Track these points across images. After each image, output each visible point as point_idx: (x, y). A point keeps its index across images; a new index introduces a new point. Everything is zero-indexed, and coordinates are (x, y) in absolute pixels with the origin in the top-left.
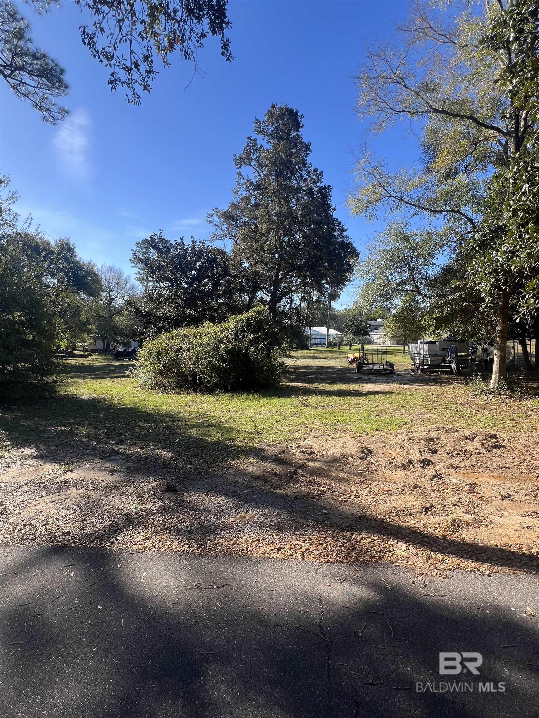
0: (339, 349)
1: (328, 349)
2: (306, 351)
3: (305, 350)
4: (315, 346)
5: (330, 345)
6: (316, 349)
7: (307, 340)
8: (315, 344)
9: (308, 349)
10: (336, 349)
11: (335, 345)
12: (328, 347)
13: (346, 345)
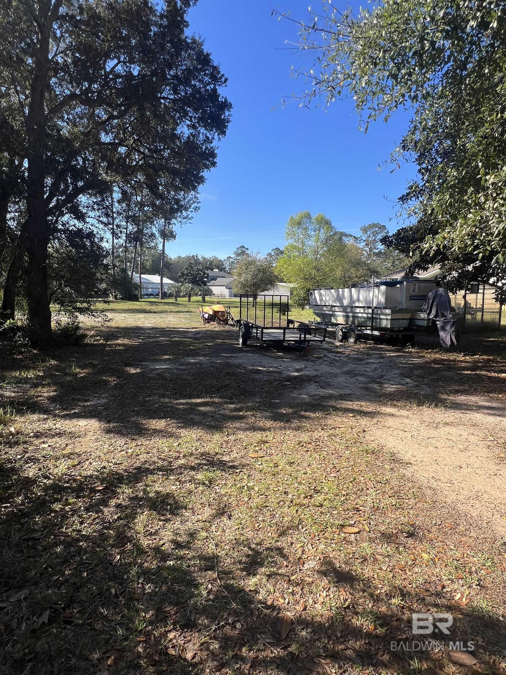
0: (177, 301)
1: (163, 301)
2: (136, 303)
3: (134, 301)
4: (147, 297)
5: (165, 295)
6: (148, 300)
7: (136, 289)
8: (147, 295)
9: (137, 300)
10: (172, 300)
11: (171, 295)
12: (162, 298)
13: (184, 296)
